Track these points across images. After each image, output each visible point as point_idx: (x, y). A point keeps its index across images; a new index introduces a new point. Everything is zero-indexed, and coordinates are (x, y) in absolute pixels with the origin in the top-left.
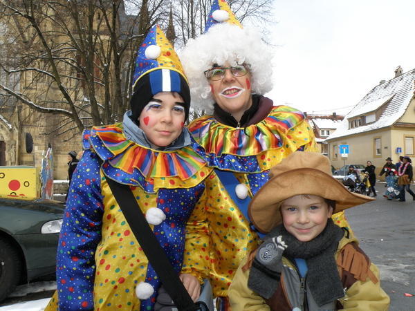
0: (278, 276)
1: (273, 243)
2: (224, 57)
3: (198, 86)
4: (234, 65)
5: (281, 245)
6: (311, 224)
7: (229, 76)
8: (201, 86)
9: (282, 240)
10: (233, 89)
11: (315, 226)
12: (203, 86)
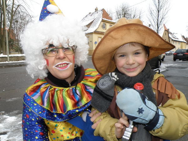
0: (111, 98)
1: (109, 76)
2: (59, 41)
3: (36, 59)
4: (66, 46)
5: (114, 77)
6: (136, 65)
7: (61, 54)
8: (38, 59)
9: (115, 75)
10: (64, 64)
11: (139, 65)
12: (40, 60)
